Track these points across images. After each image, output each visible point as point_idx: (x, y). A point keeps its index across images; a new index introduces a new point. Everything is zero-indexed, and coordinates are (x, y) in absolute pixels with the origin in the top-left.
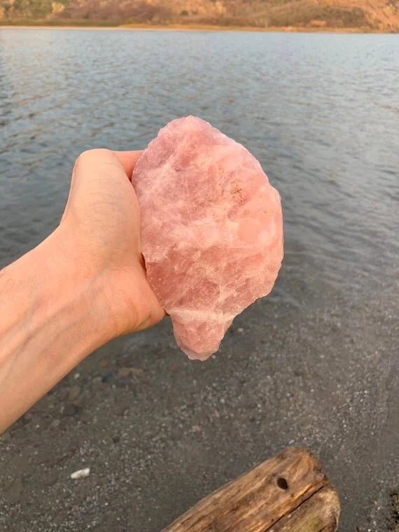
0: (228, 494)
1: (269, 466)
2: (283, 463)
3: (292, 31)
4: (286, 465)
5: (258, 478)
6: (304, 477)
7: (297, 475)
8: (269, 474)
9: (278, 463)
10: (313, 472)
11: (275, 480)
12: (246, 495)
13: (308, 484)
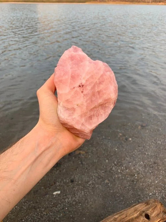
0: (121, 217)
1: (141, 207)
2: (148, 207)
4: (149, 208)
5: (136, 212)
6: (158, 215)
7: (154, 213)
8: (141, 211)
9: (146, 206)
10: (162, 214)
11: (144, 214)
12: (130, 219)
13: (159, 219)
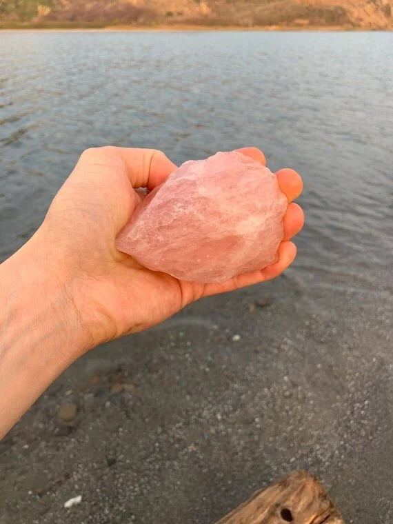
1: (271, 495)
2: (285, 492)
3: (275, 30)
4: (290, 494)
5: (261, 509)
6: (310, 505)
7: (301, 503)
8: (272, 504)
9: (281, 491)
10: (318, 500)
11: (279, 512)
13: (314, 514)
